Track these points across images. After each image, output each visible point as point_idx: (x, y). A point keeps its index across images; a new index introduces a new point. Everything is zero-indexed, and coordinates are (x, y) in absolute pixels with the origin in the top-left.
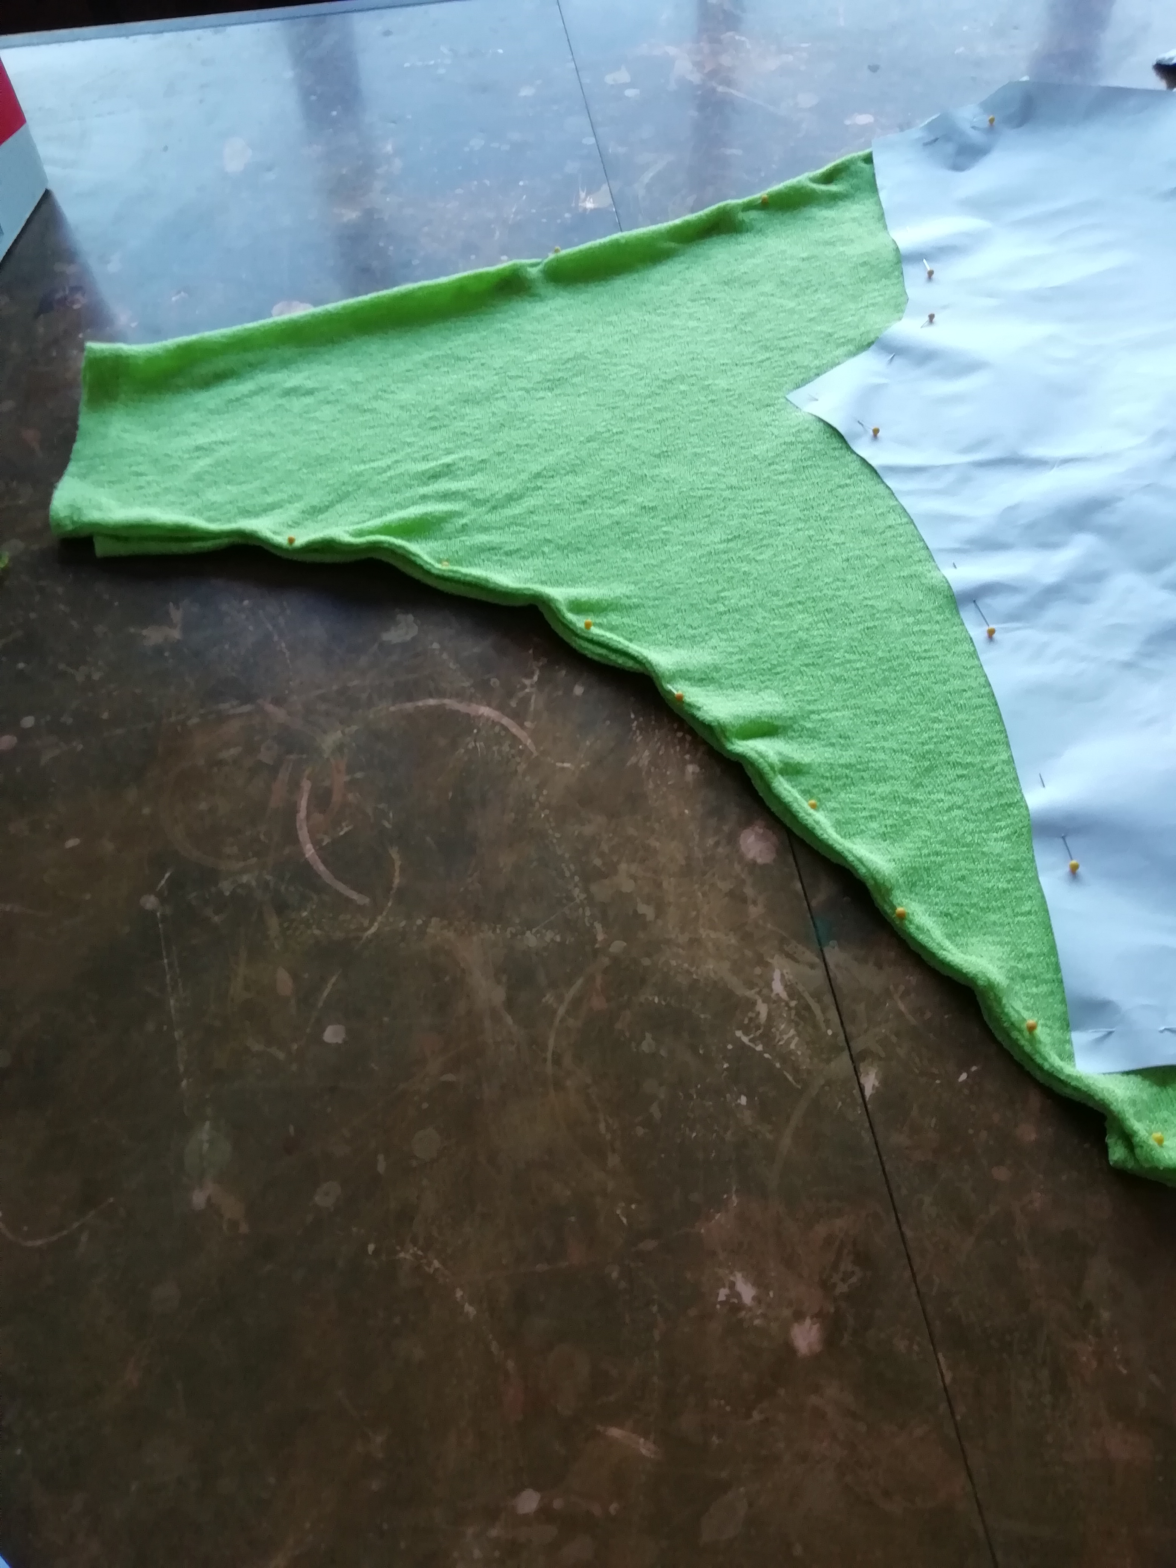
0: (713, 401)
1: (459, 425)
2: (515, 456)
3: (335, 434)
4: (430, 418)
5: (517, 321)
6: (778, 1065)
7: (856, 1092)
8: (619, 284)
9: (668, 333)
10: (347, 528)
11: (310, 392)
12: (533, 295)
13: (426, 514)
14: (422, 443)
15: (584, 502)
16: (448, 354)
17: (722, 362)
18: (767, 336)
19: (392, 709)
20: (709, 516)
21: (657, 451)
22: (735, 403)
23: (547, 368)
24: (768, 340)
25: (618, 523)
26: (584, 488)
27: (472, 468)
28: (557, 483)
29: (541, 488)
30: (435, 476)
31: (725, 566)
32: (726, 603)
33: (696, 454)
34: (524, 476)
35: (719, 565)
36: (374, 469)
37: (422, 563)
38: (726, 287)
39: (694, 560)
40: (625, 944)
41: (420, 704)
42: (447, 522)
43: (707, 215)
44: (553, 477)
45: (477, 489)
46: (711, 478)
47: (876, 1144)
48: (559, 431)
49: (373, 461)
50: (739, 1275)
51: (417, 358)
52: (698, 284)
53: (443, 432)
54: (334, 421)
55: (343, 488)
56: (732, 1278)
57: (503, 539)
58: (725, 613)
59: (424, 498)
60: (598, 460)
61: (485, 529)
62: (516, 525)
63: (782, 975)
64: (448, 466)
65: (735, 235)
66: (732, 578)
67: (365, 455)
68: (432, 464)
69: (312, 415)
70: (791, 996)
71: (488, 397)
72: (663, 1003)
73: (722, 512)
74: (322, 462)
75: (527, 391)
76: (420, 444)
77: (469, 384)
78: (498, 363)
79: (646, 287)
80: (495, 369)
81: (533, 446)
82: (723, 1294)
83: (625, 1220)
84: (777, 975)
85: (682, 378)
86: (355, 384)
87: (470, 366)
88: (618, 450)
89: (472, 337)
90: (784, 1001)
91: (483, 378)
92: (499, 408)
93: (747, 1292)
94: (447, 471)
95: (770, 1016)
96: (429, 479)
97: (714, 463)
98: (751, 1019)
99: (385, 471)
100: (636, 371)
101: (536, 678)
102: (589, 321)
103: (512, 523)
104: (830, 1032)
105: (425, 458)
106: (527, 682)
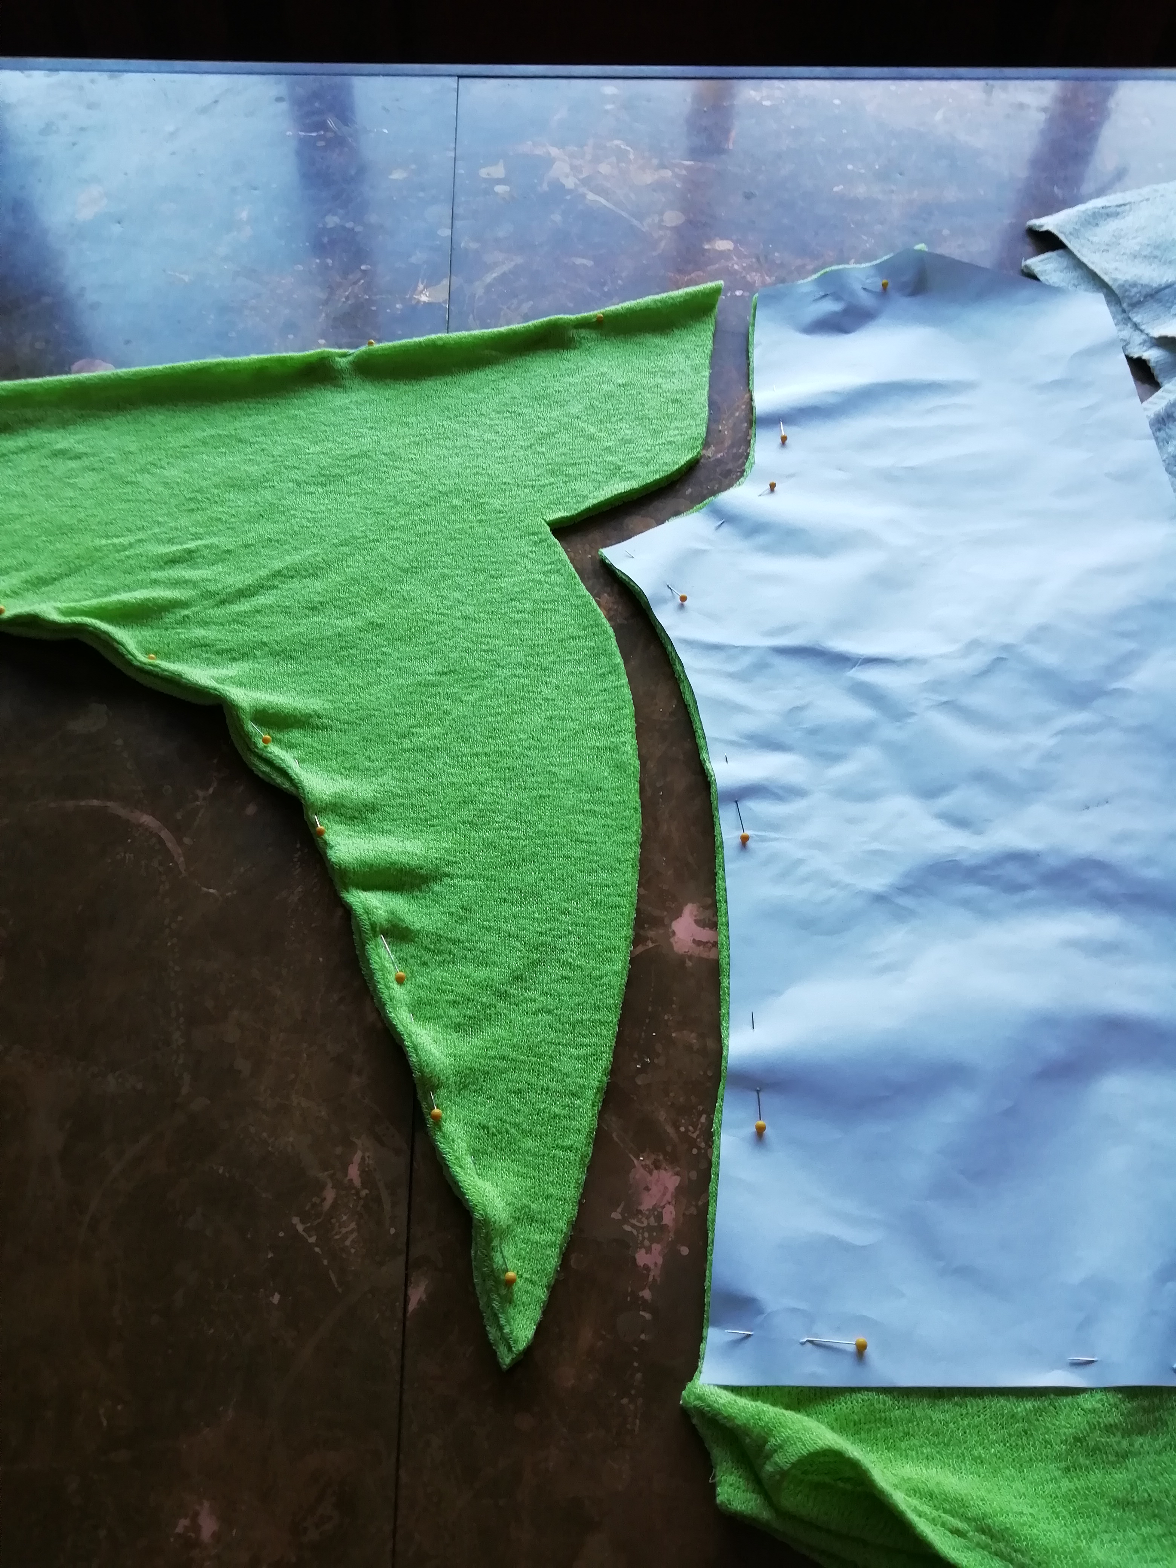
0: (481, 521)
1: (218, 510)
2: (262, 550)
3: (88, 503)
4: (190, 499)
5: (314, 410)
6: (325, 1262)
7: (399, 1305)
8: (429, 386)
9: (462, 441)
10: (59, 605)
11: (78, 457)
12: (336, 386)
13: (148, 600)
14: (172, 524)
15: (313, 609)
16: (232, 435)
17: (504, 480)
18: (557, 460)
19: (52, 805)
20: (433, 643)
21: (407, 565)
22: (502, 527)
23: (325, 461)
24: (556, 464)
25: (340, 635)
26: (318, 593)
27: (214, 557)
28: (295, 584)
29: (276, 587)
30: (173, 561)
31: (429, 700)
32: (414, 740)
33: (443, 576)
34: (263, 573)
35: (423, 698)
36: (114, 545)
37: (125, 652)
38: (535, 403)
39: (400, 687)
40: (209, 1102)
41: (82, 803)
42: (168, 611)
43: (535, 326)
44: (292, 577)
45: (210, 581)
46: (450, 603)
47: (402, 1367)
48: (315, 530)
49: (117, 537)
50: (206, 1504)
51: (199, 434)
52: (508, 396)
53: (198, 516)
54: (92, 489)
55: (76, 561)
56: (198, 1507)
57: (220, 636)
58: (409, 750)
59: (155, 582)
60: (345, 565)
61: (205, 624)
62: (238, 623)
63: (363, 1158)
64: (190, 552)
65: (561, 351)
66: (430, 714)
67: (112, 529)
68: (174, 548)
69: (72, 481)
70: (364, 1185)
71: (257, 484)
72: (227, 1175)
73: (447, 642)
74: (64, 531)
75: (298, 484)
76: (171, 525)
77: (242, 468)
78: (278, 451)
79: (454, 392)
80: (273, 456)
81: (286, 542)
82: (183, 1523)
83: (105, 1423)
84: (357, 1158)
85: (458, 492)
86: (126, 455)
87: (249, 450)
88: (368, 558)
89: (263, 420)
90: (355, 1188)
91: (258, 464)
92: (264, 497)
93: (208, 1526)
94: (187, 558)
95: (334, 1206)
96: (166, 563)
97: (459, 588)
98: (314, 1205)
99: (125, 549)
100: (415, 477)
101: (211, 790)
102: (385, 419)
103: (234, 620)
104: (392, 1231)
105: (171, 541)
106: (201, 793)
